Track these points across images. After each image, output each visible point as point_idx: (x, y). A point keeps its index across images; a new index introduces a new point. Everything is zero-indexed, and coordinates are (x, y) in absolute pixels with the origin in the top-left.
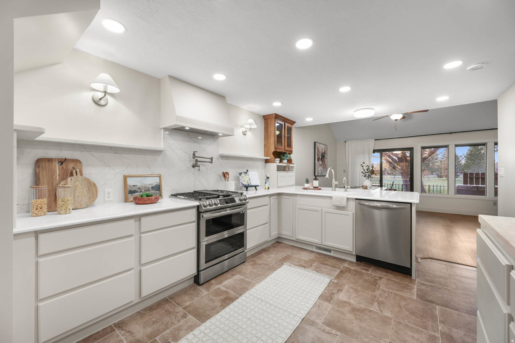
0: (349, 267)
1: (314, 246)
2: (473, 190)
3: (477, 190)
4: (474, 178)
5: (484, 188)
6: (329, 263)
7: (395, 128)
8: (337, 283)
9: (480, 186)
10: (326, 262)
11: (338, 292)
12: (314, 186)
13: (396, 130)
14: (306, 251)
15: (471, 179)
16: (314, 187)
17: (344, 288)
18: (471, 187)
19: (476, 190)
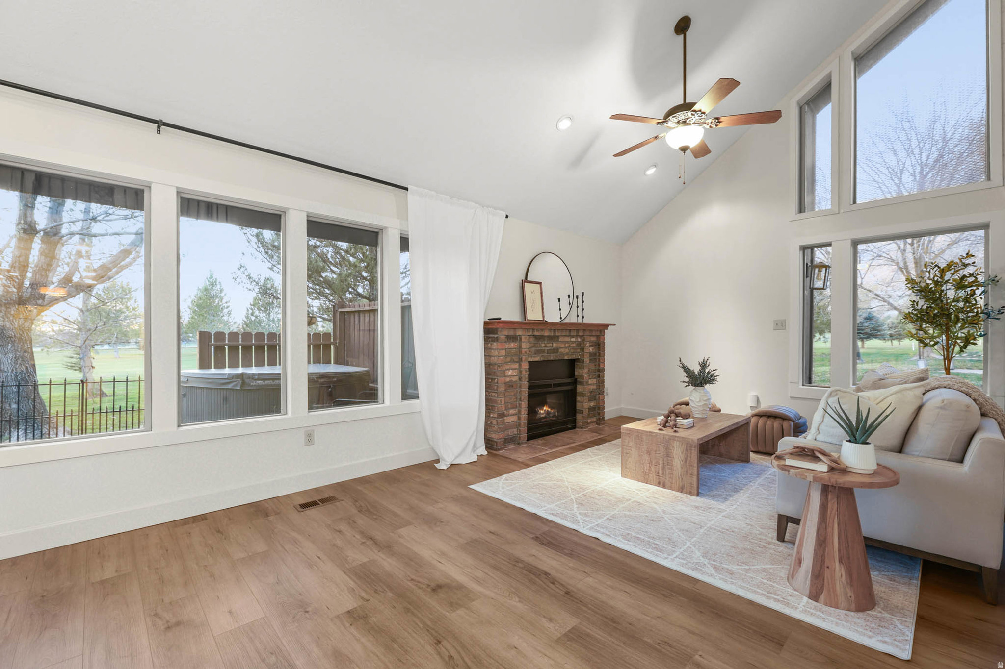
2: (230, 386)
3: (241, 386)
4: (226, 347)
5: (277, 377)
9: (256, 371)
15: (219, 349)
18: (226, 377)
19: (239, 388)
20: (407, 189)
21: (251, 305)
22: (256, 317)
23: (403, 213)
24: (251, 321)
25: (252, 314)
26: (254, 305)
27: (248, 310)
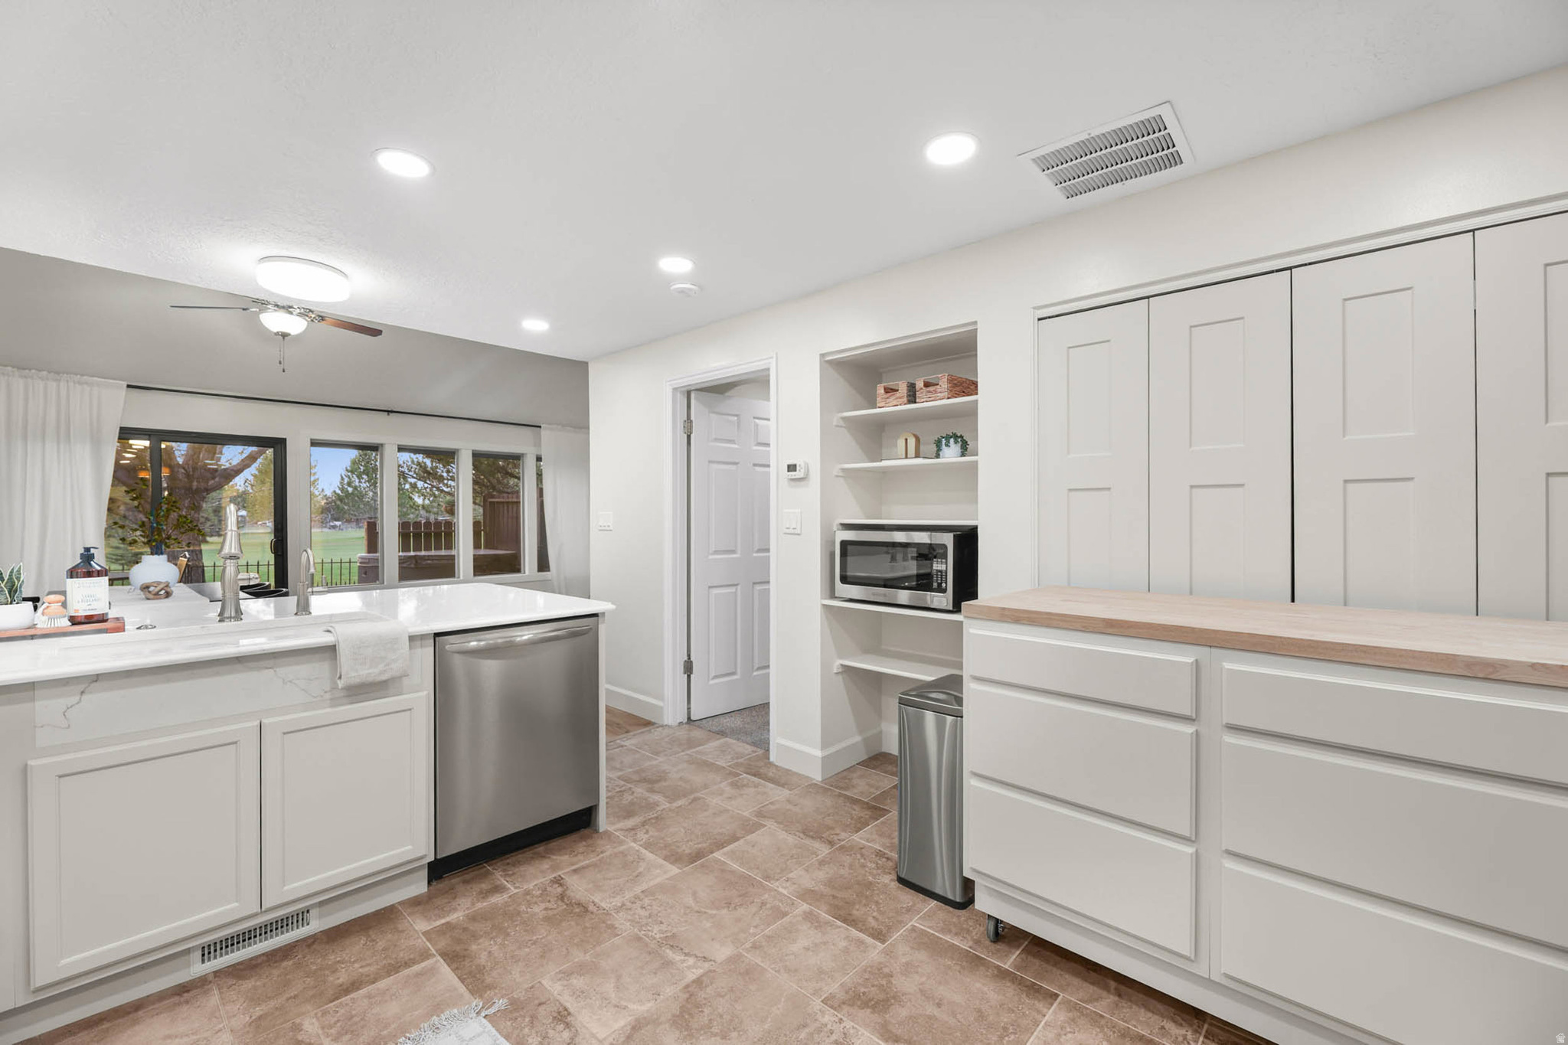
0: (443, 921)
1: (188, 951)
6: (358, 969)
7: (280, 363)
8: (513, 1002)
9: (423, 553)
10: (343, 977)
11: (568, 1025)
12: (81, 609)
13: (284, 371)
14: (140, 1013)
16: (74, 621)
17: (559, 997)
20: (540, 427)
21: (347, 470)
22: (355, 488)
23: (538, 443)
24: (348, 495)
25: (349, 484)
26: (352, 472)
27: (342, 479)
